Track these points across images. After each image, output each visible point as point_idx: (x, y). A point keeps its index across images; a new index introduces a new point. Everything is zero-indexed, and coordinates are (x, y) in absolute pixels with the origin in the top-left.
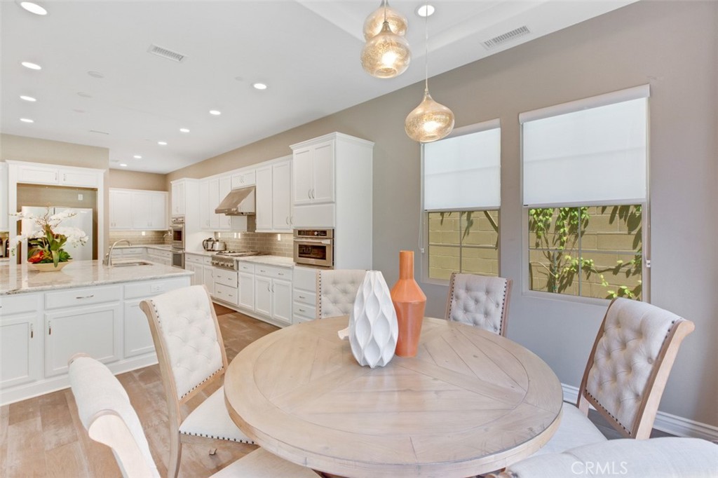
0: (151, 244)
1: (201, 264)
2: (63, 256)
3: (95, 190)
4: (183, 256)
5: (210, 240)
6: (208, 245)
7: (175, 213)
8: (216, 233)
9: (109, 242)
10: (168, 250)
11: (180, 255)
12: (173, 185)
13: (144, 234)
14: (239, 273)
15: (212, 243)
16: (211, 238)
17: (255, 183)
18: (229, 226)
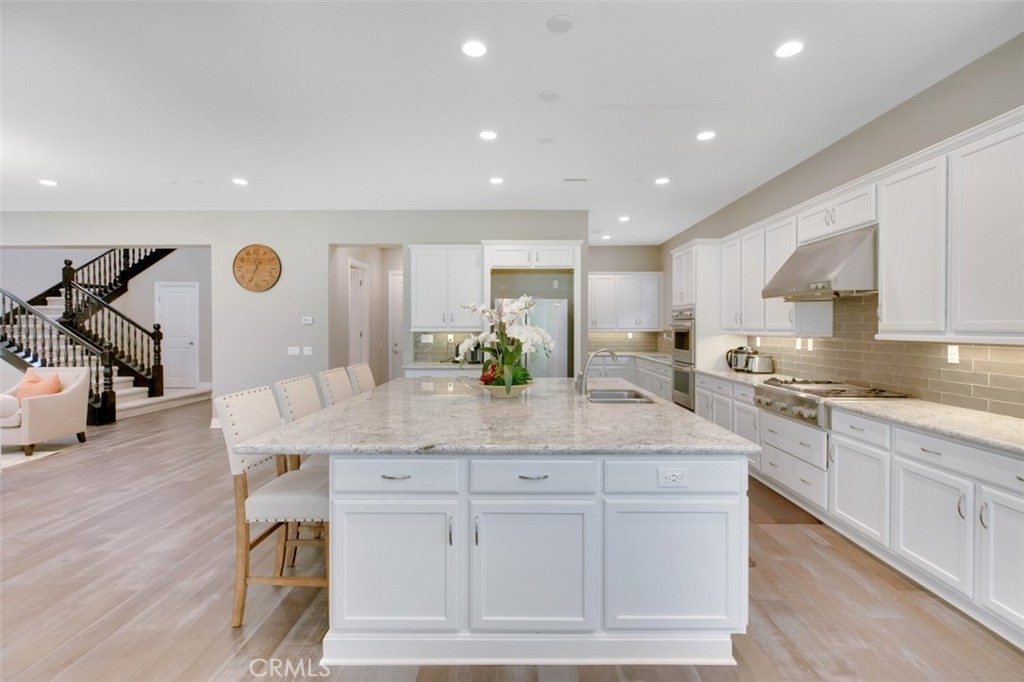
0: (640, 351)
1: (728, 396)
2: (520, 374)
3: (570, 272)
4: (691, 376)
5: (740, 350)
6: (736, 360)
7: (677, 302)
8: (751, 339)
9: (589, 346)
10: (663, 365)
11: (686, 375)
12: (674, 256)
13: (630, 336)
14: (833, 436)
15: (745, 356)
16: (742, 348)
17: (874, 218)
18: (790, 324)
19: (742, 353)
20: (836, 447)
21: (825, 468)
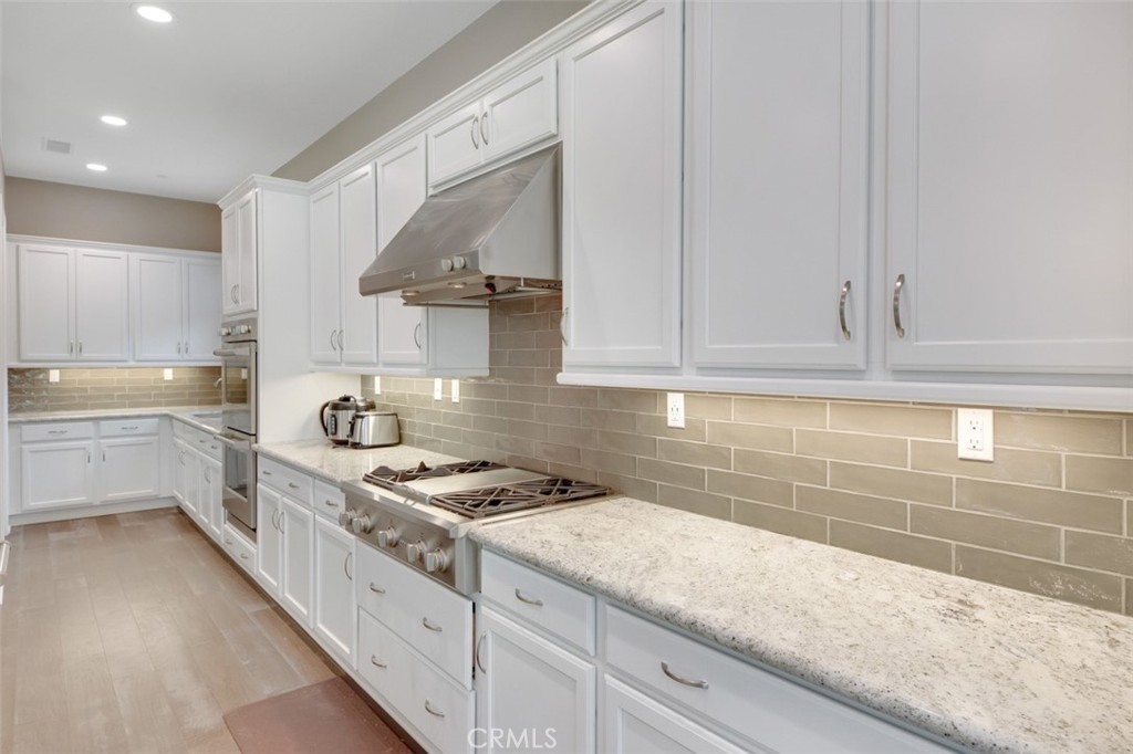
5: (344, 403)
6: (335, 421)
7: (229, 308)
10: (212, 434)
13: (168, 374)
14: (483, 610)
15: (351, 413)
16: (346, 399)
17: (554, 132)
18: (417, 351)
19: (347, 408)
20: (490, 637)
21: (469, 686)
